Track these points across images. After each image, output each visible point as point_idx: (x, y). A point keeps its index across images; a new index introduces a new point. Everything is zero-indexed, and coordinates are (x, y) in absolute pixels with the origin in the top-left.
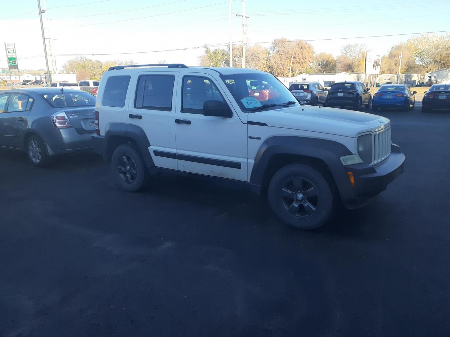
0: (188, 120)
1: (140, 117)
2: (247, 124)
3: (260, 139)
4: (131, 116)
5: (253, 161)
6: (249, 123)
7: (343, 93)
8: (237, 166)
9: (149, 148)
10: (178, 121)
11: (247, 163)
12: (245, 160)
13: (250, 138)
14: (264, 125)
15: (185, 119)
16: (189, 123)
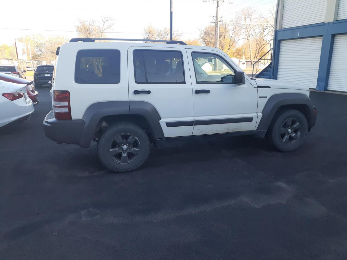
0: (207, 90)
1: (148, 92)
2: (257, 88)
3: (266, 97)
4: (136, 92)
5: (260, 115)
6: (258, 87)
7: (49, 74)
8: (250, 120)
9: (159, 121)
10: (198, 92)
11: (257, 116)
12: (256, 114)
13: (260, 97)
14: (269, 87)
15: (204, 89)
16: (208, 92)
